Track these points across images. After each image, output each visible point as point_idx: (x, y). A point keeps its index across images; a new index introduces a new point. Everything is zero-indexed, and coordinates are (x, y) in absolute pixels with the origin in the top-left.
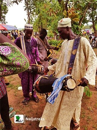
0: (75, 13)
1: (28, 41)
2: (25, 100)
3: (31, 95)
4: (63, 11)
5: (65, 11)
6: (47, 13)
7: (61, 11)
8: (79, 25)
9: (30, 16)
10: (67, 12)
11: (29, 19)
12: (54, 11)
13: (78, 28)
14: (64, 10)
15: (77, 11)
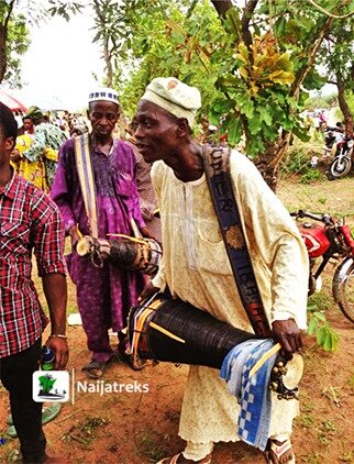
0: (276, 51)
1: (104, 149)
2: (94, 360)
3: (118, 342)
4: (233, 46)
5: (242, 44)
6: (177, 53)
7: (226, 44)
8: (291, 95)
9: (112, 61)
10: (249, 49)
11: (110, 74)
12: (202, 44)
13: (288, 106)
14: (237, 41)
15: (286, 46)
